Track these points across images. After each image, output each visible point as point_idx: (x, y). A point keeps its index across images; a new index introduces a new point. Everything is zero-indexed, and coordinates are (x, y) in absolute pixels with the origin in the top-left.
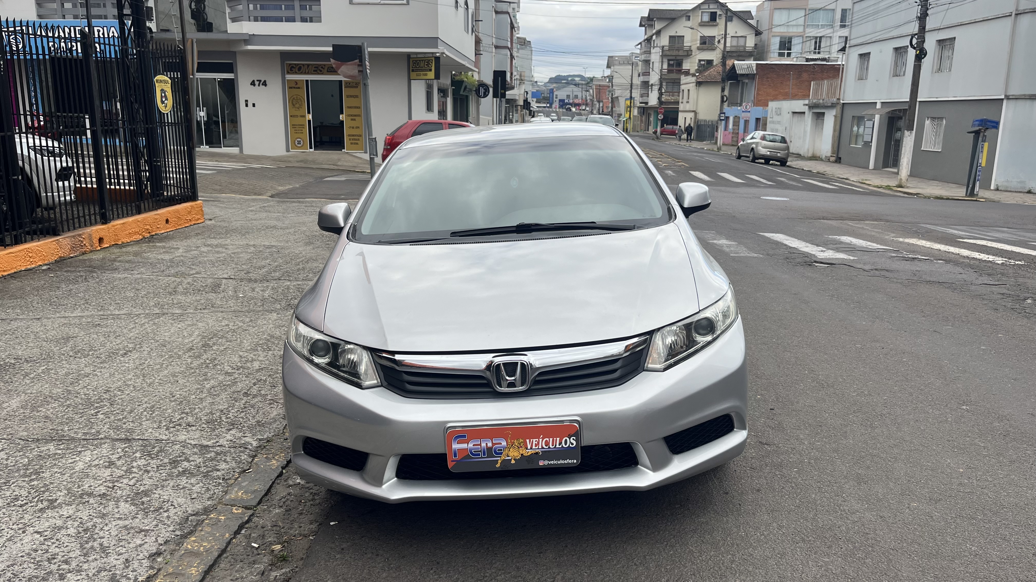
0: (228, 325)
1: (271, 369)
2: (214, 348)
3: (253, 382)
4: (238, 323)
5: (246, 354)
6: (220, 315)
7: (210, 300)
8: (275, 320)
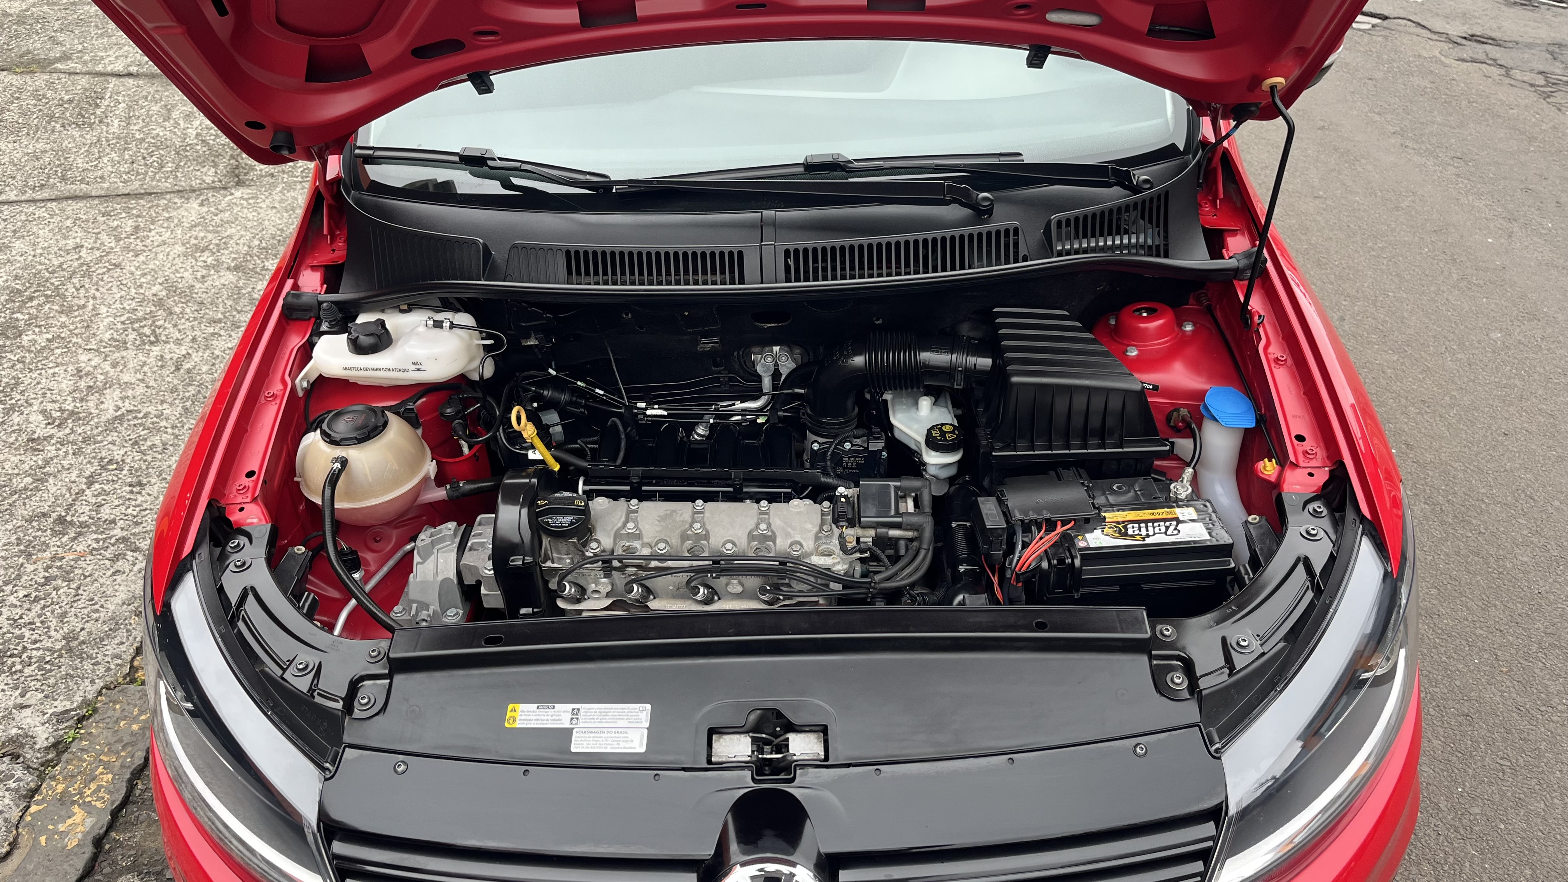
0: (78, 247)
1: (146, 415)
2: (25, 339)
3: (89, 470)
4: (103, 237)
5: (96, 361)
6: (72, 207)
7: (64, 151)
8: (193, 227)
